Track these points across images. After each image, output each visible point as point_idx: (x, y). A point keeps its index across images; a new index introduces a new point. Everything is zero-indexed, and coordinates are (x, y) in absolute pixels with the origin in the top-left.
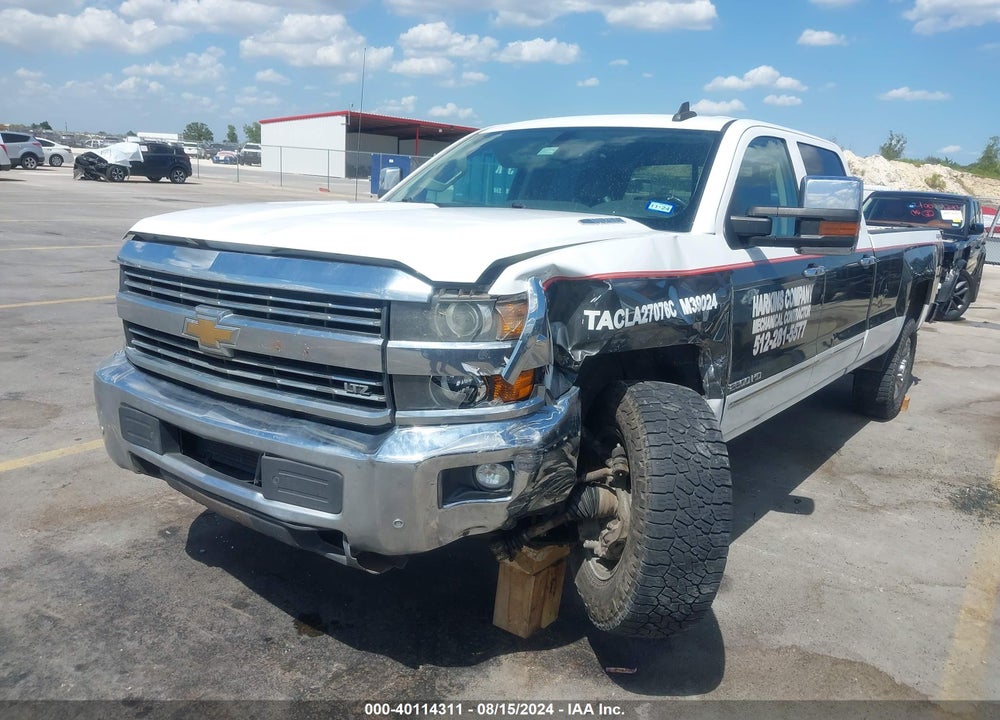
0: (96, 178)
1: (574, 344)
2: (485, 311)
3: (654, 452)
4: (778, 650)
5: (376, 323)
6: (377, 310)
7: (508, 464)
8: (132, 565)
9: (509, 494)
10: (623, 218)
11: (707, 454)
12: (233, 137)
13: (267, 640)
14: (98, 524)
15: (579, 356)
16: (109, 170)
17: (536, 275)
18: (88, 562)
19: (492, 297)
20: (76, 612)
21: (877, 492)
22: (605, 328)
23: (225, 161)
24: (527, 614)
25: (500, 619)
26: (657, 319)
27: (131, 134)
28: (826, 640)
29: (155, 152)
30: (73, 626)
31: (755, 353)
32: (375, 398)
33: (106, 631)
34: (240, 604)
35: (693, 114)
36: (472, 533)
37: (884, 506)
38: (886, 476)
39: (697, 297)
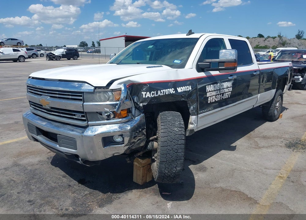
0: (52, 60)
1: (140, 101)
2: (110, 94)
3: (162, 131)
4: (215, 188)
5: (81, 98)
6: (81, 95)
7: (122, 135)
8: (37, 167)
9: (123, 144)
10: (162, 65)
11: (178, 131)
12: (93, 45)
13: (69, 186)
14: (32, 156)
15: (141, 105)
16: (56, 57)
17: (125, 83)
18: (27, 166)
19: (111, 90)
20: (20, 179)
21: (262, 143)
22: (148, 97)
23: (90, 52)
24: (141, 178)
25: (135, 180)
26: (167, 94)
27: (65, 46)
28: (231, 185)
29: (69, 51)
30: (19, 182)
31: (209, 102)
32: (83, 118)
33: (27, 184)
34: (64, 177)
35: (194, 33)
36: (115, 155)
37: (263, 147)
38: (267, 138)
39: (184, 87)
